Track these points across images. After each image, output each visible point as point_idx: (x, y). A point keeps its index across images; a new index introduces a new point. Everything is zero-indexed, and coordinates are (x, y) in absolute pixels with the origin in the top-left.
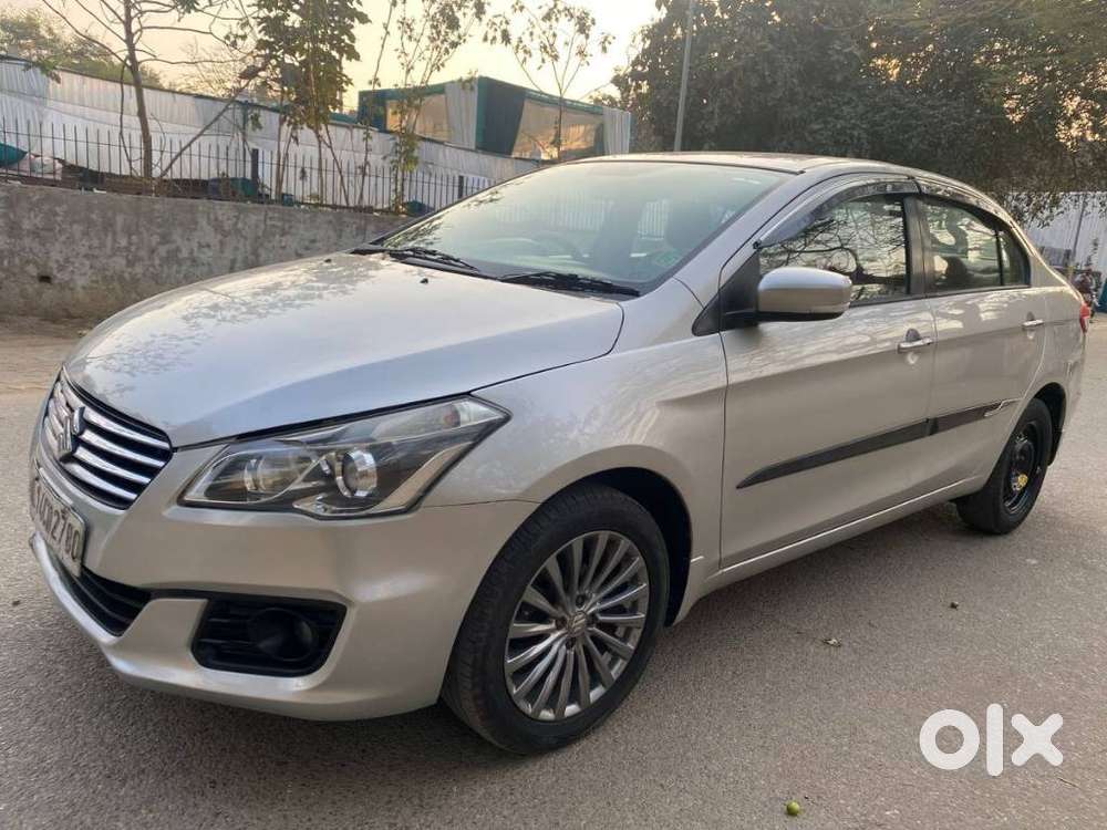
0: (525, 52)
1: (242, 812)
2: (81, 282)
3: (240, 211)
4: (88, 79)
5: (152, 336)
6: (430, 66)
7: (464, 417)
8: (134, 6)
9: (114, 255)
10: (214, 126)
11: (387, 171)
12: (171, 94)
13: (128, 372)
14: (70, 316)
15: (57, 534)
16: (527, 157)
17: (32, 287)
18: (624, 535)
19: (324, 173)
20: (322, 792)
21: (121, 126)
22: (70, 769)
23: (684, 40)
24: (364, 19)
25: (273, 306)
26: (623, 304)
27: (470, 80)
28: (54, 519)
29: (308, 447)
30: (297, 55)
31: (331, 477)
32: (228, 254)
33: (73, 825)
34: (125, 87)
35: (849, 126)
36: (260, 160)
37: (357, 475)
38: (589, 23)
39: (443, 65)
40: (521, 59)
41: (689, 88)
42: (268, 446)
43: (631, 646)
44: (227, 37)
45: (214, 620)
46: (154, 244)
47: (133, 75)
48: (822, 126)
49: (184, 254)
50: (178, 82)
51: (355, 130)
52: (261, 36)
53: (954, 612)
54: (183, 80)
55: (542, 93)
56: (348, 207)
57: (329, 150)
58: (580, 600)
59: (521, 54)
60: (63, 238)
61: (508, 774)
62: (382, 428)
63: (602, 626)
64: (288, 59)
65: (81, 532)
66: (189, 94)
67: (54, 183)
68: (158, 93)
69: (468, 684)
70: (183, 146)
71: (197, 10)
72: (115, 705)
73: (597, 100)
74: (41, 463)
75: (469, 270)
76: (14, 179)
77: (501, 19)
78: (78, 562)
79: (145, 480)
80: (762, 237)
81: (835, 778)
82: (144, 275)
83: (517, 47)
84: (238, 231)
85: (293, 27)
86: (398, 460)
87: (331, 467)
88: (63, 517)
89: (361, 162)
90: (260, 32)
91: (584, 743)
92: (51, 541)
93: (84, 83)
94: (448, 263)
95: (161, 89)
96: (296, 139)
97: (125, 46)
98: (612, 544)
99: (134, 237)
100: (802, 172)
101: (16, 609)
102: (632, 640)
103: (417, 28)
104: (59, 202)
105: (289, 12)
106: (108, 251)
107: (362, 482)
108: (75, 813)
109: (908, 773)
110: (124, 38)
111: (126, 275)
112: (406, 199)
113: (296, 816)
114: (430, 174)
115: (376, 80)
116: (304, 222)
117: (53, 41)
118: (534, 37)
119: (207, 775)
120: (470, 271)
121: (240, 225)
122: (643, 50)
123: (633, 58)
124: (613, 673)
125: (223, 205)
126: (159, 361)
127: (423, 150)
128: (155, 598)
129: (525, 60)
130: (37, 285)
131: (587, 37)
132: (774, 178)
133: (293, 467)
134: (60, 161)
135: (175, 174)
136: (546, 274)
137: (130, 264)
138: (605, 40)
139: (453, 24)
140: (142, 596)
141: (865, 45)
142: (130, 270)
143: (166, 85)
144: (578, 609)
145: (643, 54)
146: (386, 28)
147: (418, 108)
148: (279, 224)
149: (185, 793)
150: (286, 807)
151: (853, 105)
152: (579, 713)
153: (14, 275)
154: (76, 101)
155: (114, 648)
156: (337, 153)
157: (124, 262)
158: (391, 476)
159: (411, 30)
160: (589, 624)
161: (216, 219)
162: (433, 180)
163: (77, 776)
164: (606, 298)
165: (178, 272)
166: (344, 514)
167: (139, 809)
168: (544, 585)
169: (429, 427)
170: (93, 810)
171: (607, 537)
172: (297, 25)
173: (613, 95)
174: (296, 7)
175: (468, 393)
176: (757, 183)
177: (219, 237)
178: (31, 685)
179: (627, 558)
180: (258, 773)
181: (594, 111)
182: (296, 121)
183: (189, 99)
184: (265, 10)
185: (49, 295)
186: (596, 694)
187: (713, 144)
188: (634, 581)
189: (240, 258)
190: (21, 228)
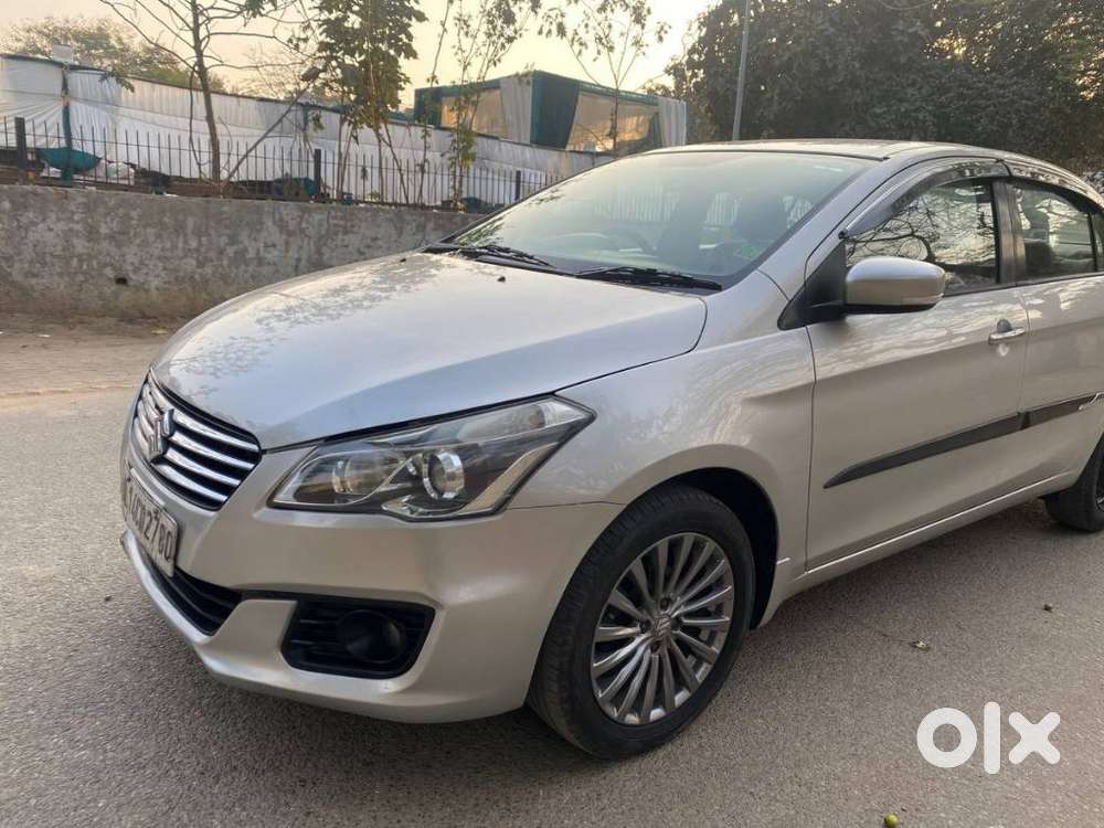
0: (581, 44)
1: (333, 811)
2: (154, 283)
3: (304, 211)
4: (157, 87)
5: (233, 338)
6: (486, 62)
7: (548, 417)
8: (202, 13)
9: (186, 256)
10: (277, 129)
11: (445, 167)
12: (234, 99)
13: (211, 374)
14: (144, 316)
15: (150, 534)
16: (582, 150)
17: (110, 289)
18: (709, 536)
19: (384, 171)
20: (409, 793)
21: (191, 131)
22: (165, 764)
23: (741, 26)
24: (421, 17)
25: (343, 307)
26: (706, 298)
27: (526, 75)
28: (147, 519)
29: (396, 449)
30: (357, 55)
31: (418, 478)
32: (293, 254)
33: (170, 822)
34: (194, 93)
35: (913, 108)
36: (323, 159)
37: (445, 476)
38: (645, 12)
39: (499, 60)
40: (577, 52)
41: (746, 74)
42: (356, 448)
43: (716, 649)
44: (290, 41)
45: (302, 621)
46: (222, 244)
47: (201, 81)
48: (885, 109)
49: (251, 254)
50: (240, 86)
51: (412, 128)
52: (323, 38)
53: (1047, 614)
54: (244, 84)
55: (599, 86)
56: (407, 205)
57: (389, 148)
58: (665, 603)
59: (577, 47)
60: (138, 241)
61: (594, 779)
62: (467, 429)
63: (686, 629)
64: (348, 60)
65: (174, 534)
66: (250, 97)
67: (127, 188)
68: (223, 97)
69: (555, 687)
70: (249, 147)
71: (262, 15)
72: (205, 702)
73: (650, 91)
74: (132, 464)
75: (543, 267)
76: (90, 185)
77: (556, 11)
78: (171, 562)
79: (235, 482)
80: (849, 226)
81: (933, 790)
82: (213, 275)
83: (573, 39)
84: (302, 231)
85: (353, 28)
86: (485, 462)
87: (418, 469)
88: (156, 518)
89: (420, 160)
90: (321, 34)
91: (669, 747)
92: (143, 540)
93: (154, 90)
94: (521, 260)
95: (225, 94)
96: (356, 138)
97: (193, 53)
98: (697, 547)
99: (203, 239)
100: (886, 158)
101: (108, 604)
102: (716, 643)
103: (474, 24)
104: (133, 207)
105: (349, 13)
106: (181, 254)
107: (450, 484)
108: (172, 809)
109: (1011, 786)
110: (193, 44)
111: (197, 277)
112: (464, 195)
113: (385, 817)
114: (488, 170)
115: (434, 77)
116: (366, 220)
117: (122, 50)
118: (589, 28)
119: (297, 774)
120: (546, 268)
121: (304, 225)
122: (700, 38)
123: (689, 47)
124: (697, 676)
125: (287, 205)
126: (239, 363)
127: (480, 146)
128: (246, 599)
129: (580, 52)
130: (114, 287)
131: (643, 27)
132: (856, 165)
133: (379, 469)
134: (133, 166)
135: (242, 175)
136: (624, 269)
137: (201, 264)
138: (662, 28)
139: (509, 18)
140: (233, 597)
141: (929, 24)
142: (199, 270)
143: (229, 90)
144: (662, 613)
145: (699, 42)
146: (443, 25)
147: (475, 104)
148: (342, 223)
149: (276, 792)
150: (375, 808)
151: (918, 86)
152: (665, 717)
153: (93, 277)
154: (147, 107)
155: (207, 647)
156: (396, 151)
157: (194, 262)
158: (477, 478)
159: (468, 26)
160: (674, 627)
161: (281, 219)
162: (490, 176)
163: (173, 773)
164: (688, 292)
165: (246, 272)
166: (430, 516)
167: (233, 806)
168: (629, 587)
169: (513, 428)
170: (189, 807)
171: (692, 539)
172: (357, 26)
173: (667, 85)
174: (356, 8)
175: (552, 393)
176: (838, 170)
177: (284, 237)
178: (125, 680)
179: (712, 561)
180: (347, 772)
181: (648, 101)
182: (356, 121)
183: (252, 103)
184: (326, 13)
185: (126, 295)
186: (680, 697)
187: (772, 131)
188: (719, 583)
189: (304, 256)
190: (98, 232)
